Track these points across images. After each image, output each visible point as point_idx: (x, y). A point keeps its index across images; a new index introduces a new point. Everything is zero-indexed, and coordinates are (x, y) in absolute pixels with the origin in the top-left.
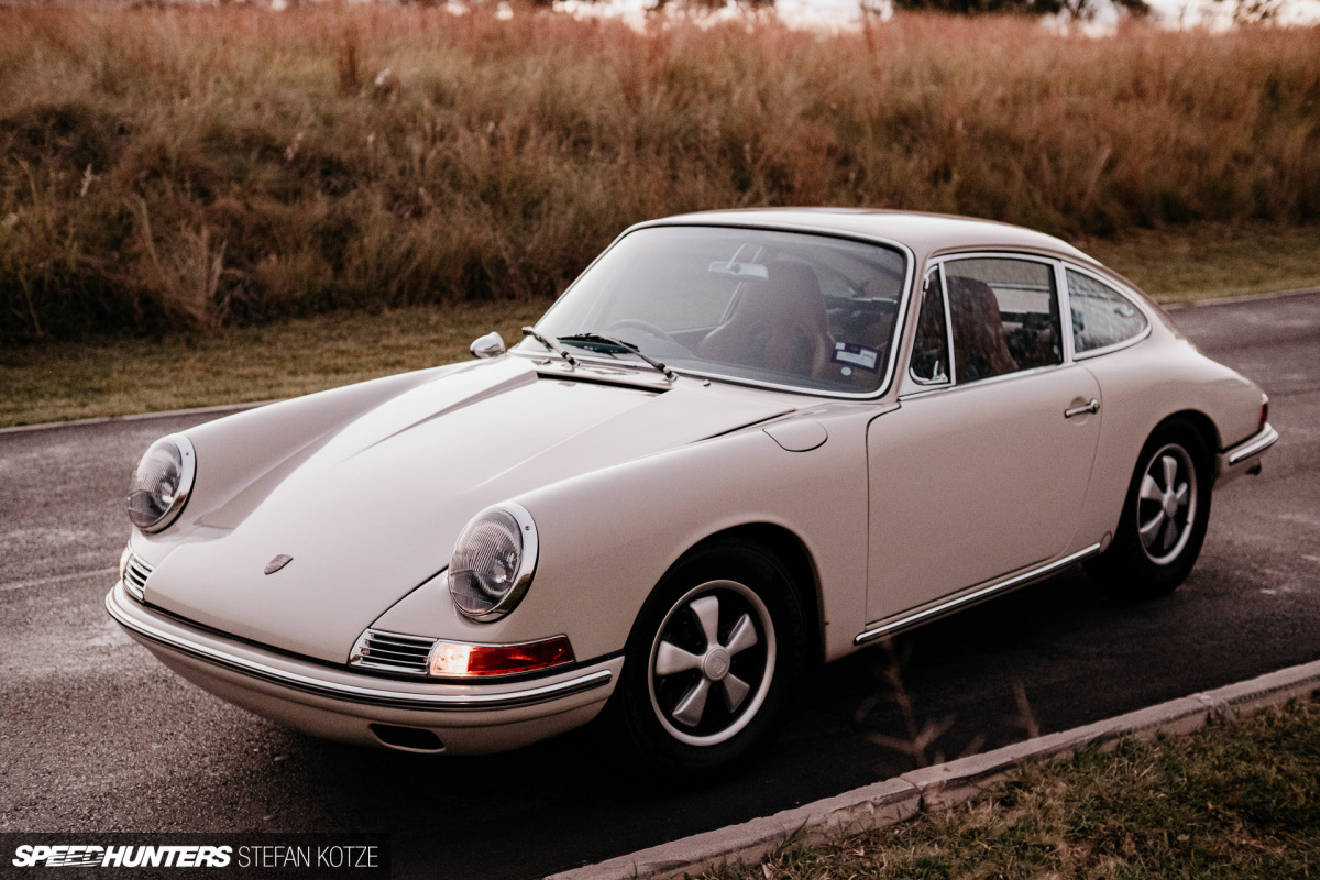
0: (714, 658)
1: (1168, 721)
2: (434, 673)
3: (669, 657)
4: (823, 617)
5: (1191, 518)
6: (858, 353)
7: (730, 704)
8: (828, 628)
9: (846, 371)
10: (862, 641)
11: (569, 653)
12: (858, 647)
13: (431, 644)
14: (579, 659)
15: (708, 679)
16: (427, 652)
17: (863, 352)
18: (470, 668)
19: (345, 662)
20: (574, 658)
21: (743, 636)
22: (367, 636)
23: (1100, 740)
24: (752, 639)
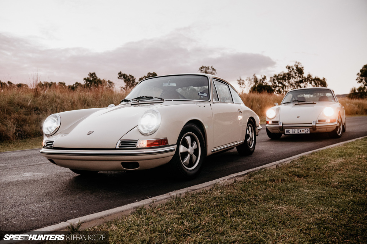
0: (191, 150)
1: (271, 166)
2: (139, 147)
3: (182, 149)
4: (207, 144)
5: (253, 139)
6: (203, 94)
7: (193, 161)
8: (208, 147)
9: (202, 97)
10: (213, 151)
11: (167, 143)
12: (212, 153)
13: (137, 141)
14: (169, 144)
15: (190, 154)
16: (136, 143)
17: (204, 93)
18: (147, 145)
19: (115, 148)
20: (168, 144)
21: (195, 146)
22: (120, 141)
23: (261, 169)
24: (196, 147)
